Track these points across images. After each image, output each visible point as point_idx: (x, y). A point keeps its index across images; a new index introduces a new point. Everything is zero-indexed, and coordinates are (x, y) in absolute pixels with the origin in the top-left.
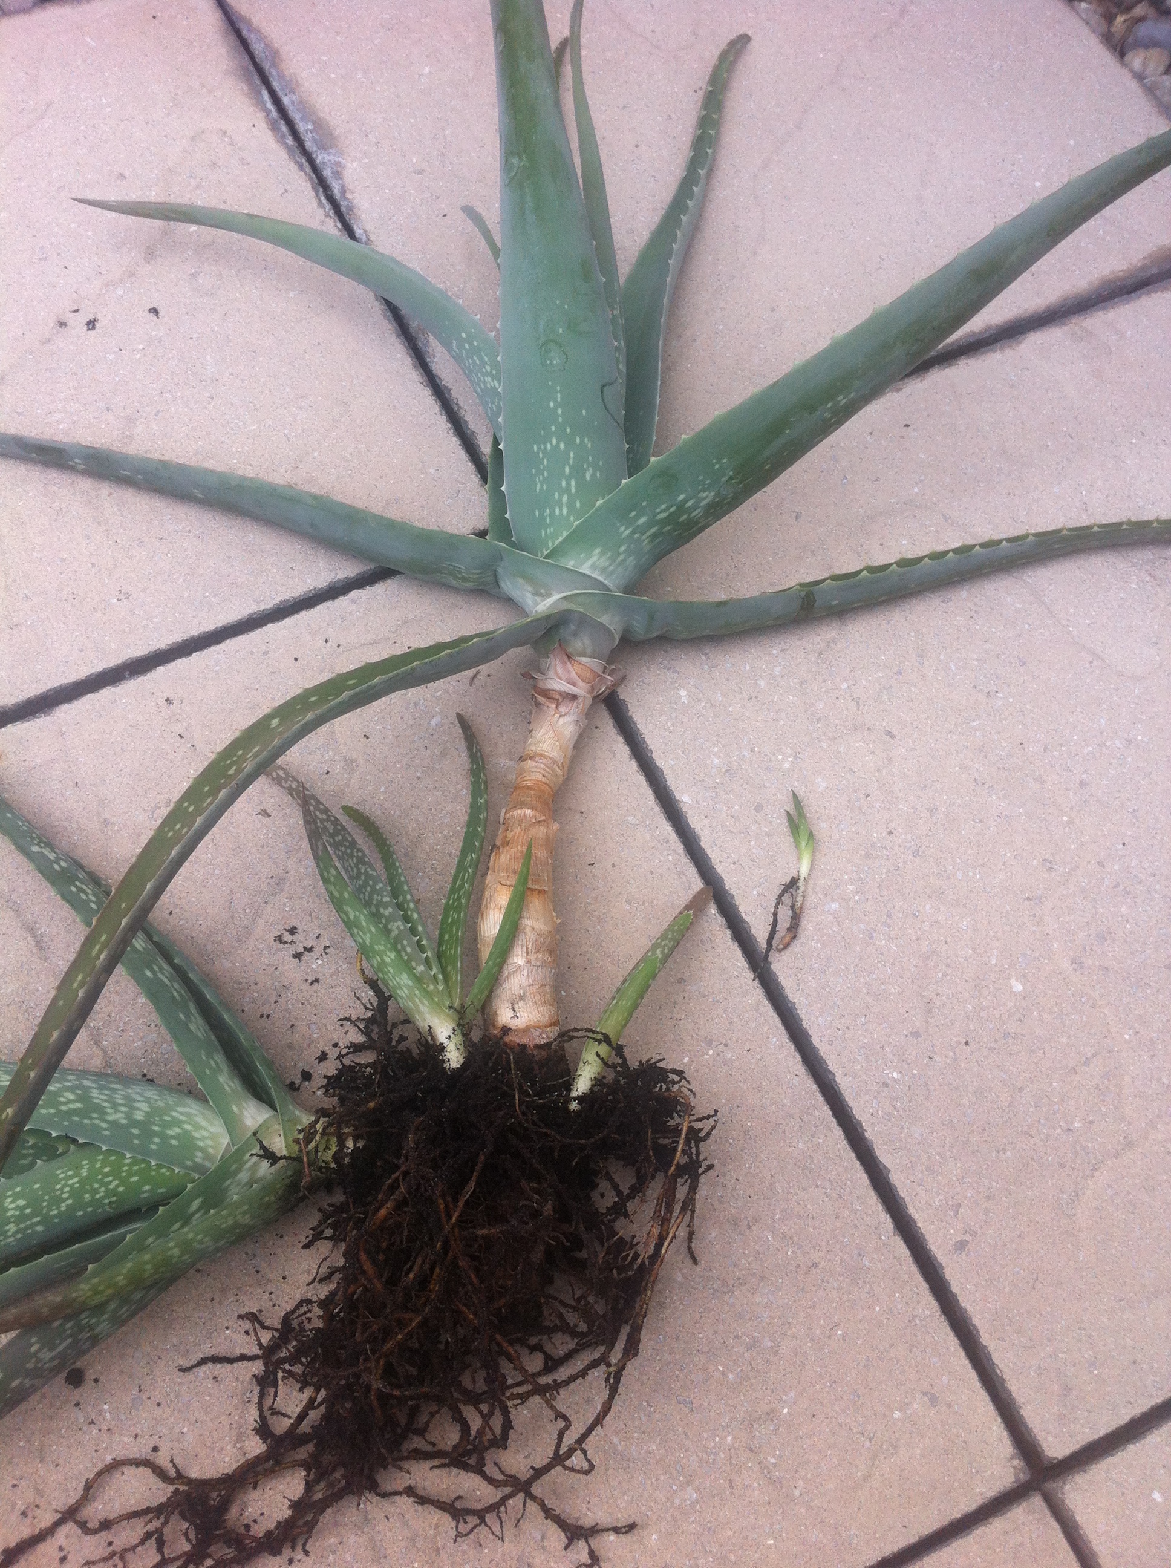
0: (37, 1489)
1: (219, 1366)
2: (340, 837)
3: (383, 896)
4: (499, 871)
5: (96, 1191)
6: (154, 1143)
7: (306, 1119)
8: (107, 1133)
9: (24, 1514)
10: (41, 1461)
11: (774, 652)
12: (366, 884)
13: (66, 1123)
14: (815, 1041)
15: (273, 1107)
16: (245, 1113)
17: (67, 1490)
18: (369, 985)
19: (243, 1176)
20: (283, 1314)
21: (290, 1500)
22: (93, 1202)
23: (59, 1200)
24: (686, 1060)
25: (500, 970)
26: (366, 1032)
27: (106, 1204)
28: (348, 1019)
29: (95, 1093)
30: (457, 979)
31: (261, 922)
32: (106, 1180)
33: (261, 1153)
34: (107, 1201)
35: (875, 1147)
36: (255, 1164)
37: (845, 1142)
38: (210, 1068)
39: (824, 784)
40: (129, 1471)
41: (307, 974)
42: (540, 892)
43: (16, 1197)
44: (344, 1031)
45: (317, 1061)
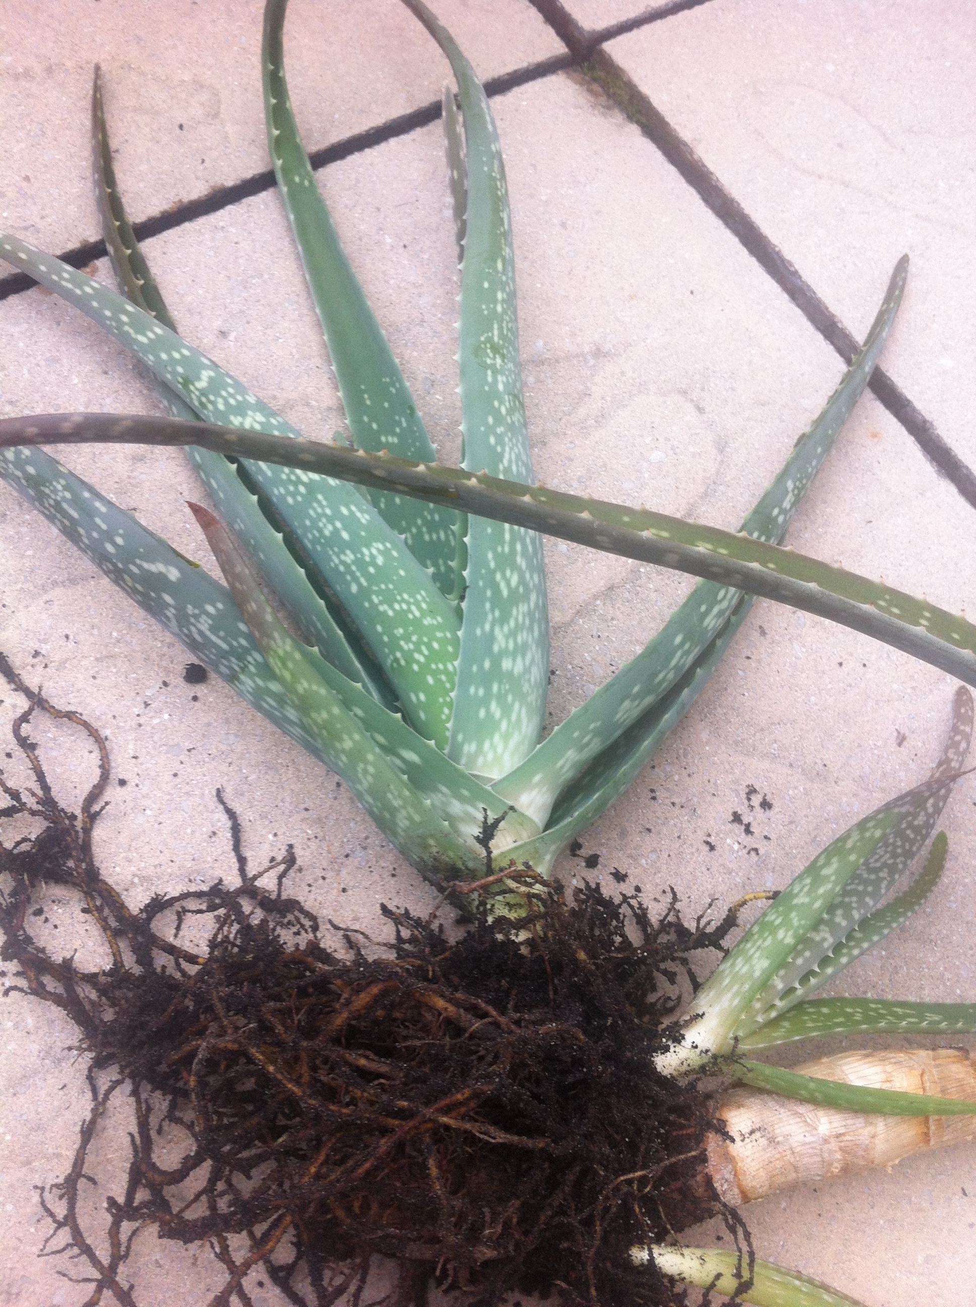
0: (64, 663)
1: (229, 835)
2: (912, 836)
3: (858, 909)
4: (937, 1066)
5: (408, 639)
6: (477, 690)
7: (542, 869)
8: (478, 632)
9: (36, 654)
10: (97, 659)
12: (866, 882)
13: (481, 583)
15: (547, 827)
16: (534, 792)
17: (67, 695)
18: (728, 916)
19: (456, 807)
20: (301, 899)
21: (72, 957)
22: (394, 640)
23: (389, 600)
25: (803, 1101)
26: (665, 926)
27: (394, 655)
28: (675, 898)
29: (523, 608)
30: (777, 1039)
31: (766, 764)
32: (423, 648)
33: (490, 821)
34: (398, 655)
36: (474, 819)
38: (582, 737)
40: (95, 759)
41: (717, 834)
42: (926, 1135)
43: (385, 553)
44: (658, 897)
45: (614, 871)
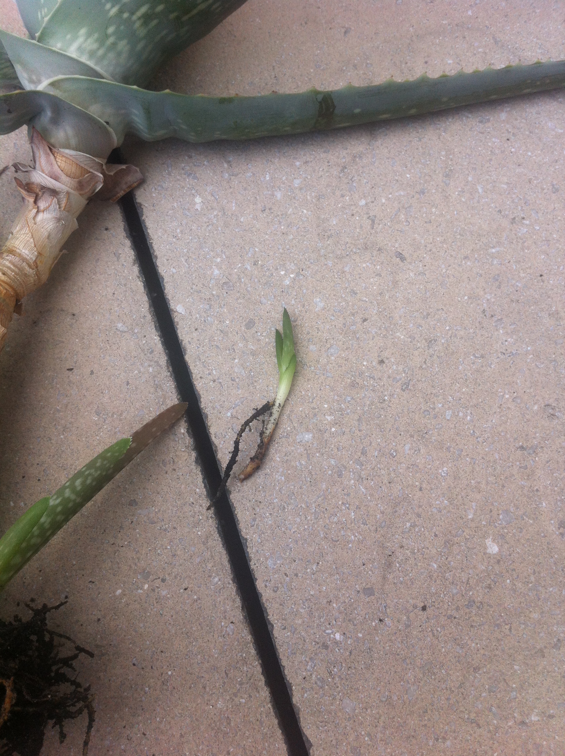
11: (298, 163)
14: (260, 585)
24: (119, 592)
35: (301, 715)
37: (270, 705)
39: (321, 305)
